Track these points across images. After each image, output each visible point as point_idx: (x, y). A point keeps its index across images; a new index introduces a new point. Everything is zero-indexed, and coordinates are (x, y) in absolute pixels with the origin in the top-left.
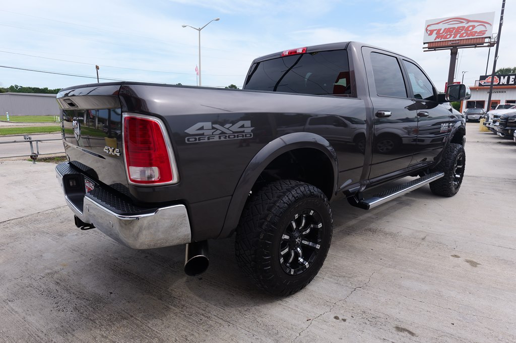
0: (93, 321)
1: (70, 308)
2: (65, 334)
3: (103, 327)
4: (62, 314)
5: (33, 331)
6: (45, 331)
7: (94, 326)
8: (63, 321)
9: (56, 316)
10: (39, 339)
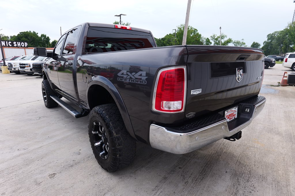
0: (250, 172)
1: (250, 183)
2: (265, 177)
3: (250, 167)
4: (256, 185)
5: (275, 191)
6: (271, 186)
7: (252, 170)
8: (260, 182)
9: (259, 187)
10: (276, 185)
